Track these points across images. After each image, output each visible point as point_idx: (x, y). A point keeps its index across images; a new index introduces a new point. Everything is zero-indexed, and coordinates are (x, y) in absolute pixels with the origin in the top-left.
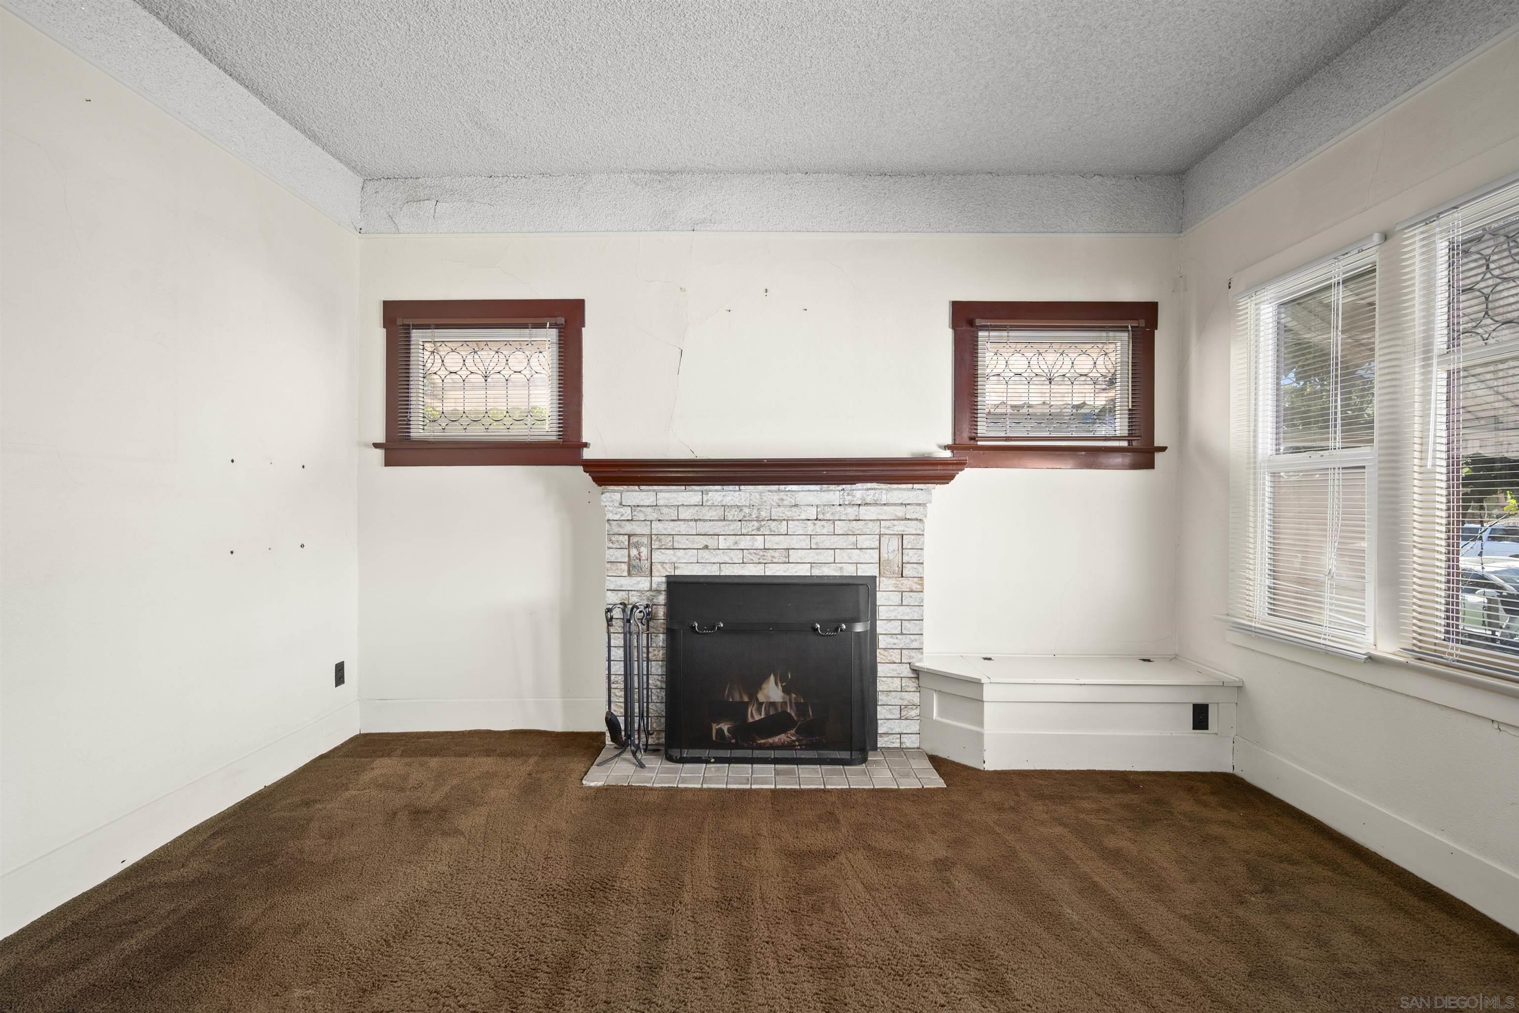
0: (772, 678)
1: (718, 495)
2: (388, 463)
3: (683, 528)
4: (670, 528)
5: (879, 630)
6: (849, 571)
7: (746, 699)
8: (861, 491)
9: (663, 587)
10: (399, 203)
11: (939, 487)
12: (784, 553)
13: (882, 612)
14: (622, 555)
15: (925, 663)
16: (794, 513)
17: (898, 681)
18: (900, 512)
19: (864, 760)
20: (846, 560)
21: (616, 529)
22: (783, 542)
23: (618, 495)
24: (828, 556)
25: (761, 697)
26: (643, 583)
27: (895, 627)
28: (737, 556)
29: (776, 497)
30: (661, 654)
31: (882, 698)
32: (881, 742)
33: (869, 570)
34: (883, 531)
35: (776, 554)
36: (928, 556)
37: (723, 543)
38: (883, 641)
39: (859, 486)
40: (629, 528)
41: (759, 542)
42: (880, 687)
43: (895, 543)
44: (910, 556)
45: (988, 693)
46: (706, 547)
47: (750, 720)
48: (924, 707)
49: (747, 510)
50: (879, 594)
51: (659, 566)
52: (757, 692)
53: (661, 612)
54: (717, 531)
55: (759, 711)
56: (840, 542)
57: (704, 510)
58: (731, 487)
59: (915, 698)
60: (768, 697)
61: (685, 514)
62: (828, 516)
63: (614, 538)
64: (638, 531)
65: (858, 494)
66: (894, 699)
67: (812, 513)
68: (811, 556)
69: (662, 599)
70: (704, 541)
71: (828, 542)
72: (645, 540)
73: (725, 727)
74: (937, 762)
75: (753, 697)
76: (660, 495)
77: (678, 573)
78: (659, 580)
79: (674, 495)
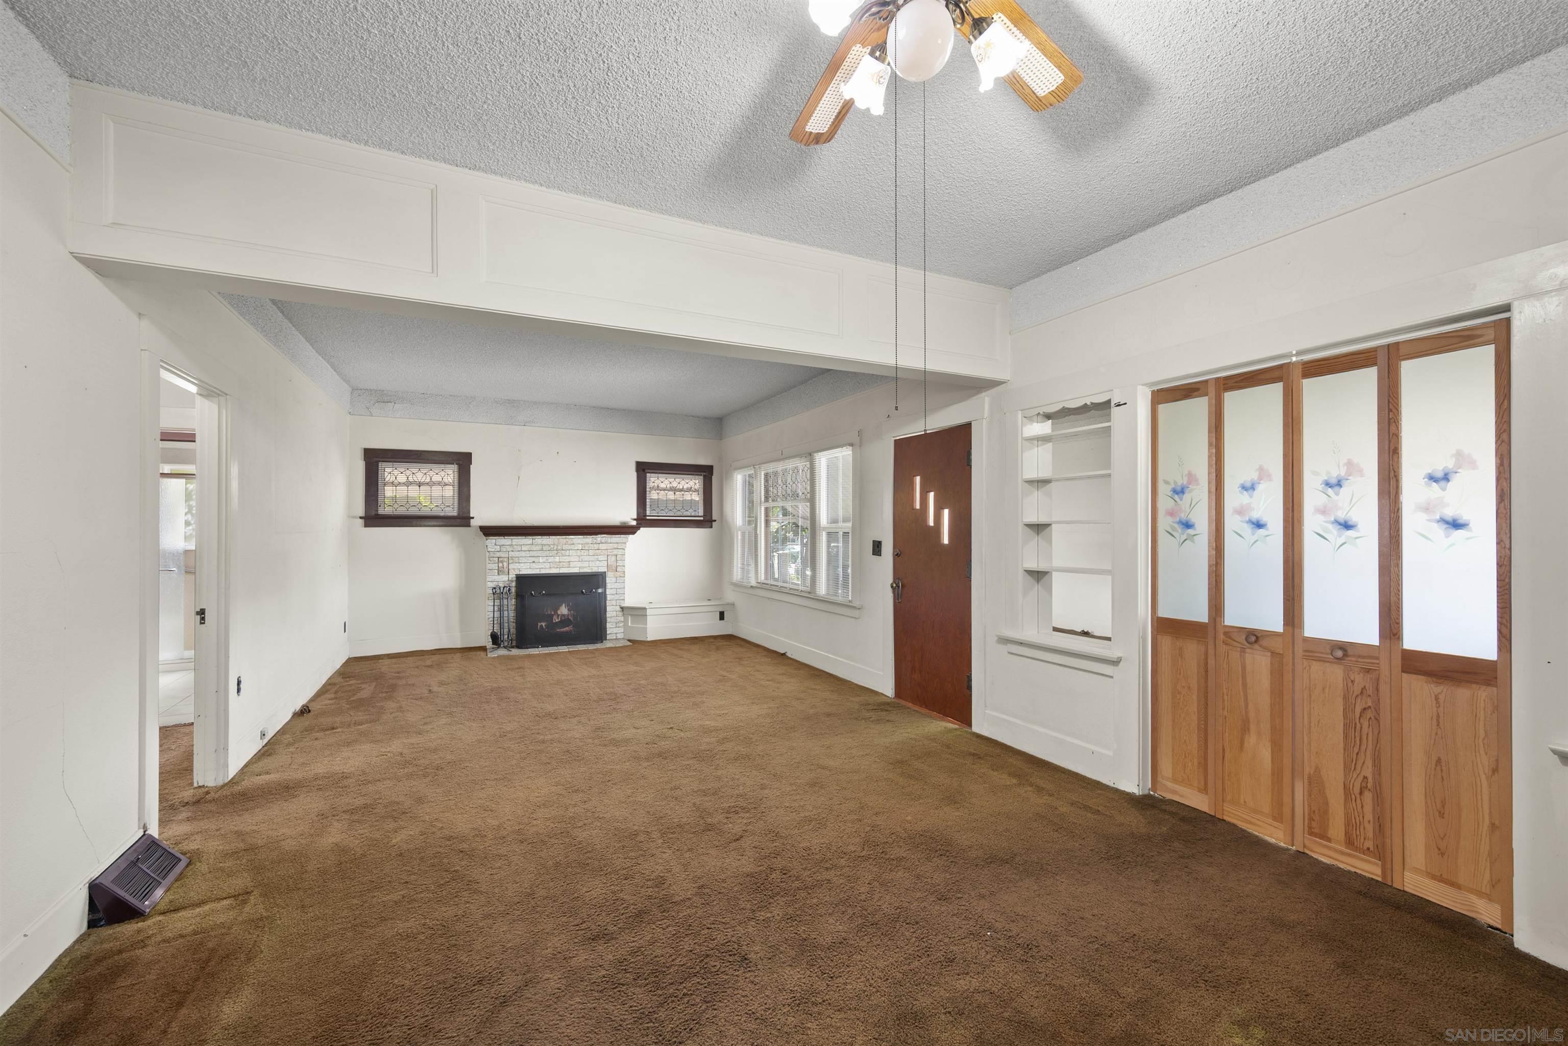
0: (564, 605)
1: (539, 540)
2: (366, 526)
3: (523, 554)
4: (517, 554)
5: (607, 593)
6: (595, 570)
7: (553, 613)
8: (599, 538)
9: (515, 579)
10: (372, 402)
11: (631, 536)
12: (568, 563)
13: (609, 586)
14: (495, 566)
15: (627, 604)
16: (572, 547)
17: (615, 612)
18: (615, 546)
19: (602, 642)
20: (594, 565)
21: (492, 555)
22: (567, 559)
23: (494, 541)
24: (586, 564)
25: (559, 612)
26: (505, 578)
27: (614, 591)
28: (547, 565)
29: (565, 541)
30: (513, 608)
31: (608, 620)
32: (608, 637)
33: (602, 569)
34: (609, 554)
35: (564, 564)
36: (627, 563)
37: (541, 560)
38: (609, 597)
39: (599, 536)
40: (498, 554)
41: (557, 559)
42: (607, 616)
43: (614, 558)
44: (620, 563)
45: (649, 612)
46: (534, 562)
47: (554, 621)
48: (625, 622)
49: (552, 546)
50: (607, 578)
51: (512, 570)
52: (557, 610)
53: (513, 590)
54: (539, 555)
55: (558, 618)
56: (592, 558)
57: (533, 546)
58: (545, 537)
59: (622, 619)
60: (561, 612)
61: (524, 548)
62: (586, 548)
63: (491, 559)
64: (503, 556)
65: (599, 539)
66: (613, 620)
67: (580, 547)
68: (579, 564)
69: (514, 584)
70: (534, 559)
71: (586, 558)
72: (506, 560)
73: (544, 624)
74: (629, 640)
75: (556, 612)
76: (513, 540)
77: (521, 573)
78: (512, 576)
79: (520, 540)
